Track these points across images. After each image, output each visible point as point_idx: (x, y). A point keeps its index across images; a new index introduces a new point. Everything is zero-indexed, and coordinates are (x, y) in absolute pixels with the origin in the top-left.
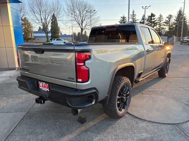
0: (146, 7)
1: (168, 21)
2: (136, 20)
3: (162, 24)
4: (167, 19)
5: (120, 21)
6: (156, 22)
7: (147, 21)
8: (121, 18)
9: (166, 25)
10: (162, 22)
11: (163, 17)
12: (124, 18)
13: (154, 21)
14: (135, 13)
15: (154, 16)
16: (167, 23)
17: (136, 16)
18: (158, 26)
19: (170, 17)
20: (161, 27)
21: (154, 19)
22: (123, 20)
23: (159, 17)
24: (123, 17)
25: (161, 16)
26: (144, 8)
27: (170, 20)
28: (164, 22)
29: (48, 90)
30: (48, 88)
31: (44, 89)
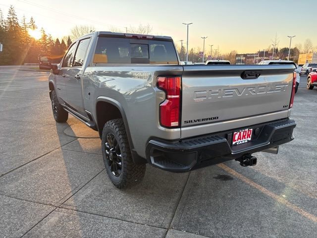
29: (250, 139)
30: (251, 136)
31: (242, 140)
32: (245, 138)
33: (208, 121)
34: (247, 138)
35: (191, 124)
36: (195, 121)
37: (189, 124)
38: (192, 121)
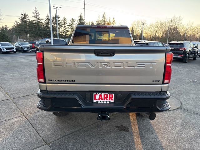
0: (57, 7)
1: (72, 25)
2: (40, 20)
3: (67, 27)
4: (71, 22)
5: (20, 18)
6: (61, 24)
7: (52, 22)
8: (22, 15)
9: (70, 28)
10: (66, 25)
11: (67, 20)
12: (25, 16)
13: (59, 23)
14: (37, 12)
15: (58, 18)
16: (71, 26)
17: (39, 15)
18: (63, 28)
19: (73, 21)
20: (66, 29)
21: (59, 21)
22: (24, 18)
23: (64, 19)
24: (24, 14)
25: (65, 19)
26: (55, 8)
27: (73, 24)
28: (68, 25)
29: (113, 101)
30: (113, 99)
31: (103, 101)
32: (107, 100)
33: (66, 82)
34: (109, 100)
35: (52, 82)
36: (55, 80)
37: (51, 82)
38: (53, 80)
